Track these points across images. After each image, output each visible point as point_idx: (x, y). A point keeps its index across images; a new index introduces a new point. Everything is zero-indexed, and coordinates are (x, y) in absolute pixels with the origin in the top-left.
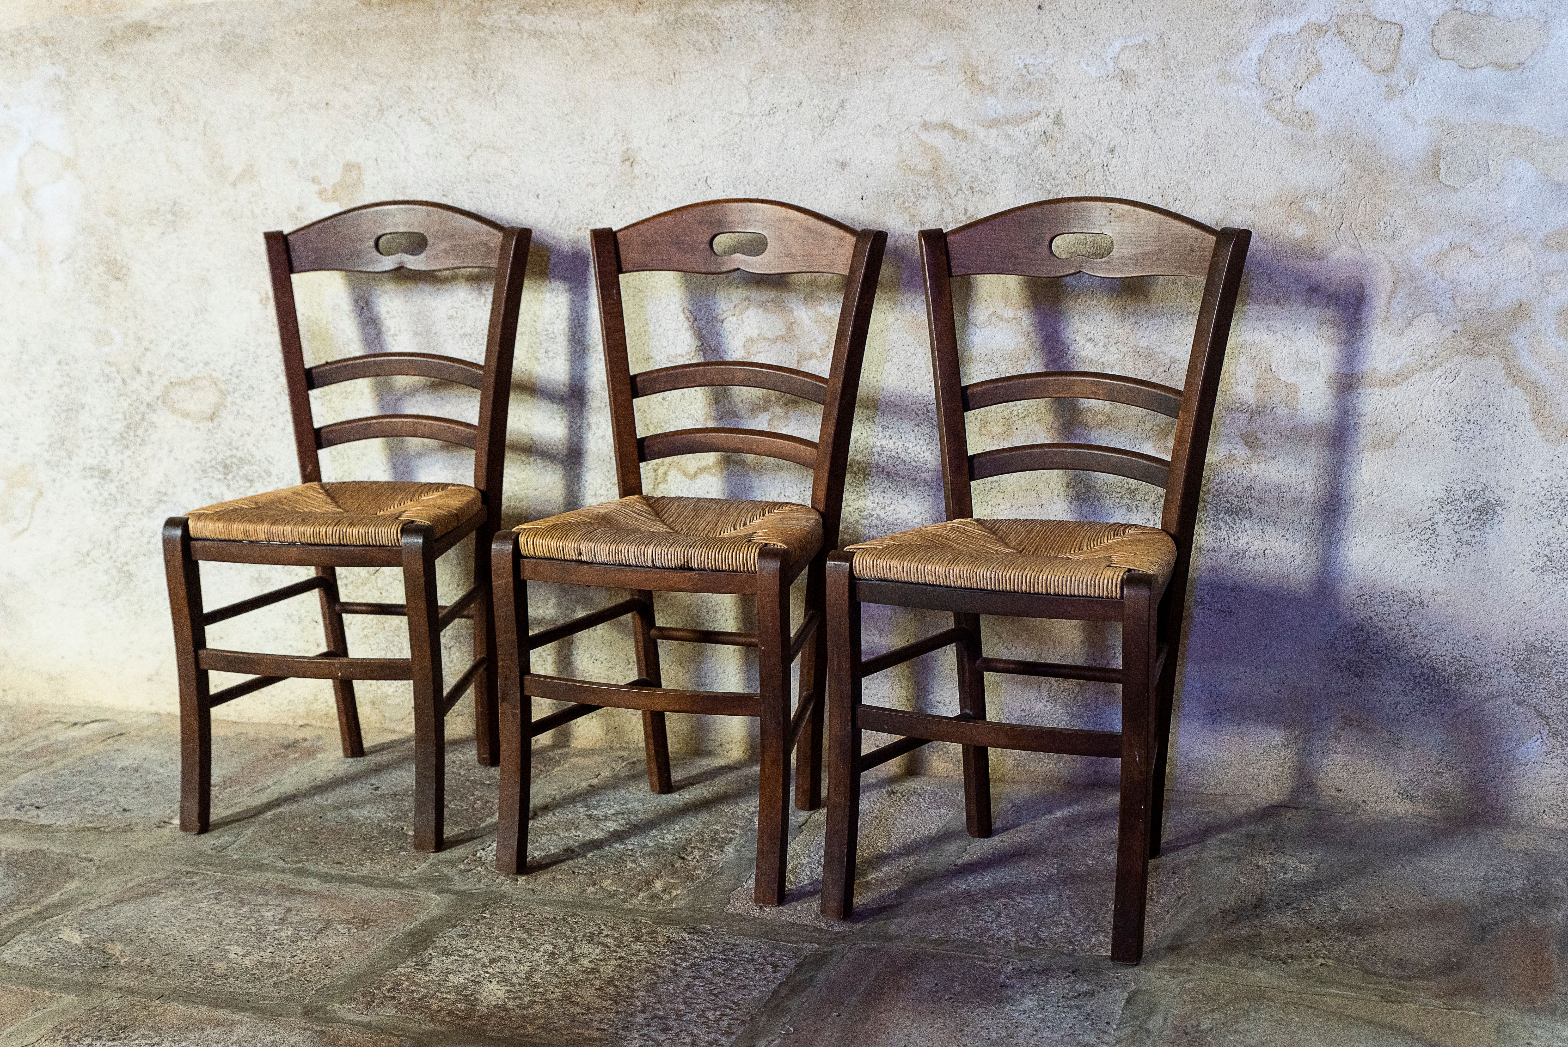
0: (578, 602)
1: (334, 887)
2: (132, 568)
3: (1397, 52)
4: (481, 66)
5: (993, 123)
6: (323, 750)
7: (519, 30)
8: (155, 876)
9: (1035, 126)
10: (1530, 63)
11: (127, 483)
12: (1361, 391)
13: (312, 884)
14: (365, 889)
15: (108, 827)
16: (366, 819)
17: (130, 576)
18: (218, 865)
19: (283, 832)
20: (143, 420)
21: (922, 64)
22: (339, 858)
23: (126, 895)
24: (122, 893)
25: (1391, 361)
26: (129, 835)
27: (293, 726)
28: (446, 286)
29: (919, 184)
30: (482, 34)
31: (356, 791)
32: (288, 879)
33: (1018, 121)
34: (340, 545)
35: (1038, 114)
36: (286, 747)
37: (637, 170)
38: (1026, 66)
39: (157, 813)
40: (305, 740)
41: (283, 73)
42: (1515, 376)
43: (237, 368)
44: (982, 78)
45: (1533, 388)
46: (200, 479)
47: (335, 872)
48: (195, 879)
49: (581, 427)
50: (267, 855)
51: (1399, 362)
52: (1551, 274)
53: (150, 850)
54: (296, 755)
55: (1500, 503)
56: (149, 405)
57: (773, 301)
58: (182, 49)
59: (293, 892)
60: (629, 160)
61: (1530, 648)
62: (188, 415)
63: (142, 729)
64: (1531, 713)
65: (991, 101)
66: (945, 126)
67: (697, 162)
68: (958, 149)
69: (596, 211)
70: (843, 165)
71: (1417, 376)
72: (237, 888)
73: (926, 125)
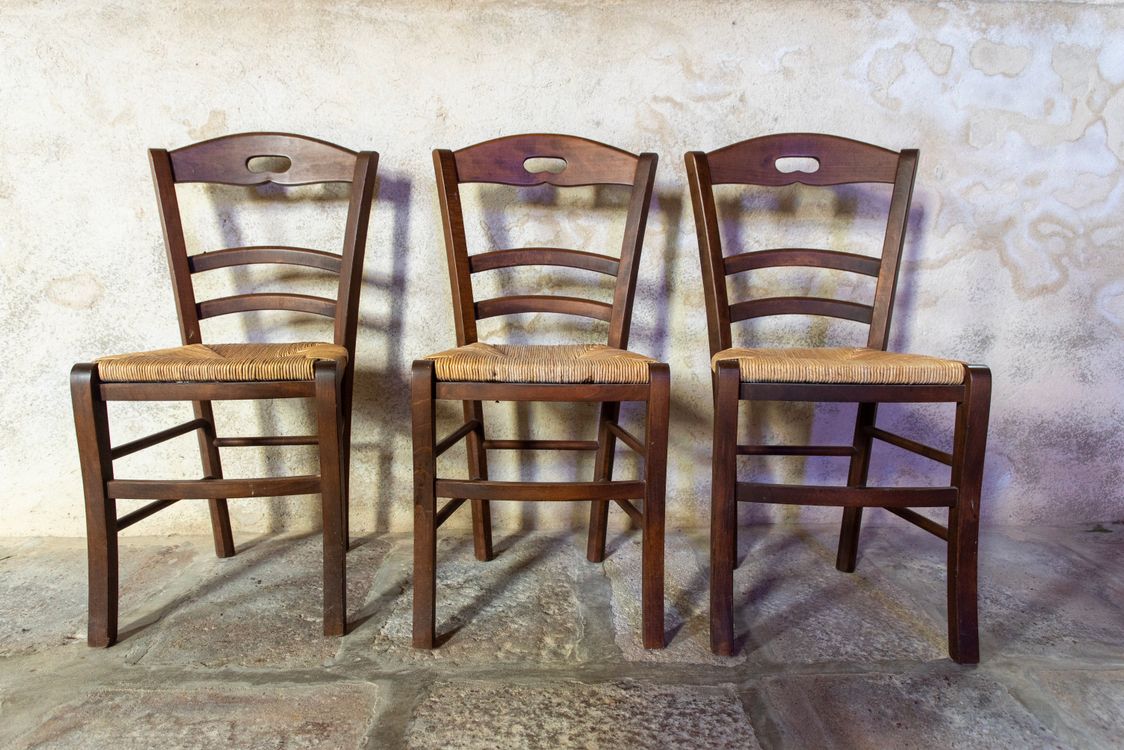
0: (396, 430)
1: (268, 689)
2: (16, 425)
3: (949, 63)
4: (327, 41)
5: (700, 99)
6: (197, 553)
7: (358, 17)
8: (71, 703)
9: (727, 102)
10: (1022, 74)
11: (12, 359)
12: (920, 271)
13: (243, 689)
14: (300, 686)
15: (9, 651)
16: (264, 611)
17: (14, 431)
18: (139, 680)
19: (192, 635)
20: (27, 308)
21: (655, 57)
22: (257, 655)
23: (43, 734)
24: (37, 732)
25: (937, 253)
26: (33, 658)
27: (162, 536)
28: (296, 205)
29: (649, 138)
30: (328, 18)
31: (243, 586)
32: (215, 685)
33: (717, 98)
34: (256, 380)
35: (730, 94)
36: (163, 554)
37: (448, 122)
38: (723, 62)
39: (60, 629)
40: (177, 547)
41: (158, 38)
42: (1005, 262)
43: (114, 267)
44: (694, 68)
45: (1015, 268)
46: (80, 353)
47: (261, 671)
48: (118, 700)
49: (400, 306)
50: (186, 660)
51: (942, 254)
52: (1027, 201)
53: (60, 673)
54: (175, 560)
55: (993, 337)
56: (32, 297)
57: (546, 216)
58: (66, 15)
59: (229, 702)
60: (442, 116)
61: (1006, 421)
62: (69, 304)
63: (28, 551)
64: (1005, 459)
65: (699, 84)
66: (668, 99)
67: (494, 118)
68: (676, 115)
69: (416, 151)
70: (598, 124)
71: (951, 262)
72: (167, 705)
73: (655, 99)
